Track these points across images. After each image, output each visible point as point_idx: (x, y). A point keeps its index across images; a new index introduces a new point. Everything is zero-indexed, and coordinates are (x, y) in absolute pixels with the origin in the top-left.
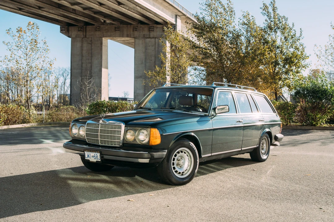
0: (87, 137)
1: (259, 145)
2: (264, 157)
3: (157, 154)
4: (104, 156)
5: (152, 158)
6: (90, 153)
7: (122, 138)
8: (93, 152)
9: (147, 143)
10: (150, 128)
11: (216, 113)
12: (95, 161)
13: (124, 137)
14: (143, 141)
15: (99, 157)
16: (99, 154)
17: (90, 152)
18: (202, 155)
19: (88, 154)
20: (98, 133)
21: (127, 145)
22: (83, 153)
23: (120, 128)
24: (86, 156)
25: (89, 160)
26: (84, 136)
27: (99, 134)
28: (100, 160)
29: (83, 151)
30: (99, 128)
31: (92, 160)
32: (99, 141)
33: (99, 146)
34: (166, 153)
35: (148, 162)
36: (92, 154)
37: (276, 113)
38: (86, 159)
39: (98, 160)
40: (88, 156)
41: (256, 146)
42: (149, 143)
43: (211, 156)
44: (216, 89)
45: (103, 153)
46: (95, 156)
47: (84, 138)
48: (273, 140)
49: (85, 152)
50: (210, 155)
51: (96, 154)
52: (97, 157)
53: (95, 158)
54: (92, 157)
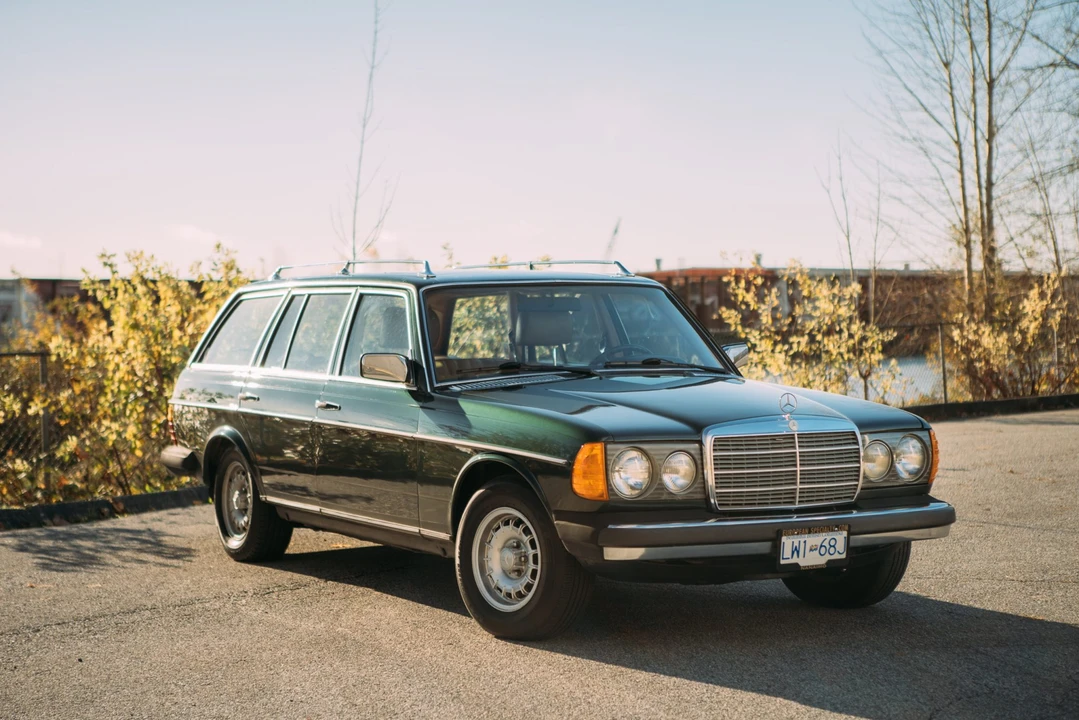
6: (805, 538)
8: (821, 531)
12: (824, 560)
16: (841, 537)
17: (810, 532)
19: (796, 544)
22: (777, 541)
24: (786, 553)
25: (797, 565)
27: (798, 469)
28: (844, 556)
30: (797, 450)
31: (811, 559)
32: (798, 495)
36: (814, 540)
38: (782, 562)
39: (837, 556)
40: (796, 551)
46: (826, 544)
49: (784, 539)
51: (829, 538)
52: (834, 546)
53: (823, 550)
54: (811, 550)
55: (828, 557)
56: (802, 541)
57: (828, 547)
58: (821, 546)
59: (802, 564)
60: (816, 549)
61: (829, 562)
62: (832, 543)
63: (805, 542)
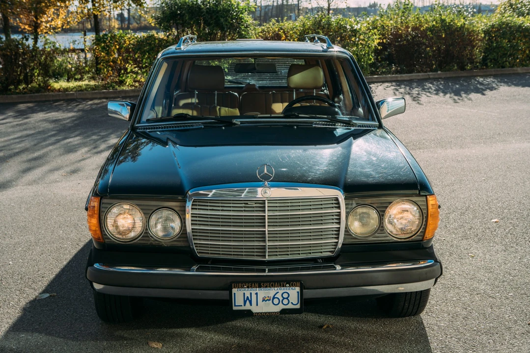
0: (196, 239)
6: (253, 291)
7: (342, 231)
8: (272, 286)
10: (425, 196)
12: (277, 309)
13: (346, 228)
15: (293, 298)
16: (293, 292)
17: (260, 287)
20: (265, 226)
22: (228, 292)
23: (338, 205)
24: (239, 301)
25: (250, 311)
27: (267, 229)
28: (298, 306)
30: (267, 214)
32: (266, 250)
36: (266, 293)
39: (290, 306)
40: (248, 300)
46: (279, 296)
49: (234, 291)
51: (281, 292)
52: (287, 298)
53: (276, 301)
54: (264, 300)
55: (281, 307)
56: (253, 293)
57: (281, 299)
58: (274, 298)
59: (256, 311)
60: (269, 300)
61: (283, 310)
62: (285, 295)
63: (257, 294)
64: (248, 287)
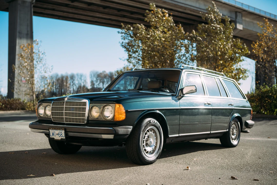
0: (52, 116)
1: (229, 129)
2: (235, 142)
3: (122, 130)
4: (69, 133)
5: (116, 134)
6: (55, 131)
7: (87, 115)
8: (58, 130)
9: (112, 119)
10: (115, 104)
11: (184, 93)
13: (89, 114)
14: (108, 117)
15: (63, 135)
16: (63, 132)
17: (55, 129)
18: (169, 134)
19: (53, 132)
20: (63, 110)
21: (92, 122)
22: (48, 131)
23: (85, 105)
24: (51, 134)
25: (54, 138)
26: (49, 115)
28: (64, 138)
29: (48, 129)
30: (64, 106)
31: (57, 138)
32: (64, 119)
33: (64, 124)
34: (131, 130)
35: (112, 138)
36: (57, 132)
37: (246, 99)
38: (51, 137)
39: (63, 138)
40: (53, 134)
41: (225, 131)
42: (114, 119)
43: (179, 136)
44: (184, 71)
45: (67, 130)
47: (50, 117)
48: (244, 127)
49: (50, 130)
50: (177, 135)
51: (60, 132)
54: (57, 135)
57: (60, 134)
59: (55, 138)
61: (61, 139)
64: (52, 129)
